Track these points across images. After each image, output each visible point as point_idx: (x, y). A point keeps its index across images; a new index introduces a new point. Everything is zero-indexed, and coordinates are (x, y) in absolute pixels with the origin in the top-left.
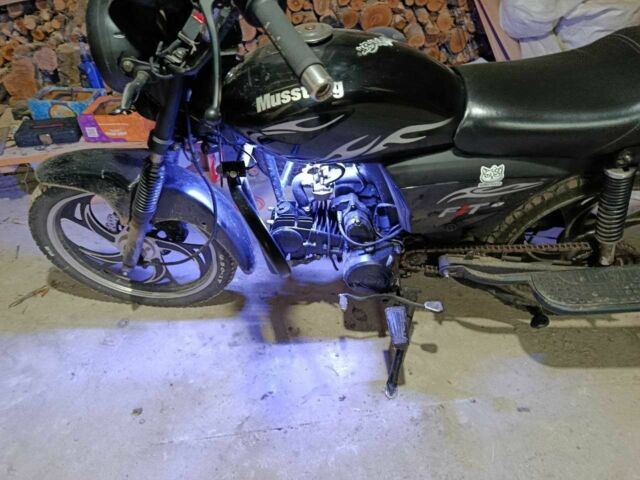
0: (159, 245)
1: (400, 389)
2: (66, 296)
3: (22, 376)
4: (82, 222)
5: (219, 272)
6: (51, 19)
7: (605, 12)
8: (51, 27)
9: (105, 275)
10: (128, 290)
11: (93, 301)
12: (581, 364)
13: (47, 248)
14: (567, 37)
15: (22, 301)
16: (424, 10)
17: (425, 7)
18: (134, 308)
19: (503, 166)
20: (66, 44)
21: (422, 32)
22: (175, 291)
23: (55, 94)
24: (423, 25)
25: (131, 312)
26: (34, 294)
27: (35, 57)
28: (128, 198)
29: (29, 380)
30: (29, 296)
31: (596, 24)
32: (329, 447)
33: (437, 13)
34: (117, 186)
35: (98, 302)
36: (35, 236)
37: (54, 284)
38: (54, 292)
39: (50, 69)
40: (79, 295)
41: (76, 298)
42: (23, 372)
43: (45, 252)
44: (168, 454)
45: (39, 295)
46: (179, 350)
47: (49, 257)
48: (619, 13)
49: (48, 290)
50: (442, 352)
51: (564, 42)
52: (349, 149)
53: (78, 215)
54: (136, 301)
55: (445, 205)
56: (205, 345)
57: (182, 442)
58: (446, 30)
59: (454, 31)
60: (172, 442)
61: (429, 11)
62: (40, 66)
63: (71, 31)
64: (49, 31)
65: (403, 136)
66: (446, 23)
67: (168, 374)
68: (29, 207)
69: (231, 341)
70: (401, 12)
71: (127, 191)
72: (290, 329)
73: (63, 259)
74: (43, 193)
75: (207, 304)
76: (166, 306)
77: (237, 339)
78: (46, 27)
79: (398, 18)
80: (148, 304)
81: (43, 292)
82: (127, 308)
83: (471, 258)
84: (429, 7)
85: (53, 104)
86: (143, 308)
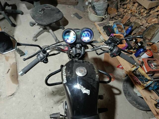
85: (116, 28)
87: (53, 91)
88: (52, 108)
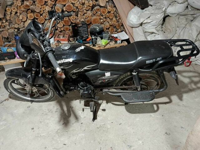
0: (36, 88)
1: (96, 120)
2: (14, 101)
3: (4, 122)
4: (17, 84)
5: (52, 94)
6: (6, 22)
7: (152, 21)
8: (6, 24)
9: (23, 95)
10: (30, 99)
11: (21, 102)
12: (139, 113)
13: (8, 90)
14: (144, 27)
15: (2, 102)
16: (108, 19)
17: (109, 17)
18: (31, 103)
19: (110, 73)
20: (10, 30)
21: (108, 24)
22: (41, 99)
23: (8, 45)
24: (109, 22)
25: (30, 104)
26: (5, 100)
27: (2, 34)
28: (28, 80)
29: (6, 122)
30: (4, 101)
31: (150, 24)
32: (78, 135)
33: (112, 19)
34: (25, 77)
35: (22, 102)
36: (5, 88)
37: (10, 97)
38: (10, 99)
39: (6, 37)
40: (17, 100)
41: (16, 101)
42: (4, 120)
43: (8, 91)
44: (40, 138)
45: (7, 101)
46: (43, 114)
47: (9, 92)
48: (155, 22)
49: (9, 99)
50: (107, 111)
51: (143, 28)
52: (76, 71)
53: (16, 82)
54: (32, 101)
55: (99, 80)
56: (49, 112)
57: (43, 136)
58: (115, 23)
59: (117, 23)
60: (41, 136)
61: (110, 19)
62: (3, 36)
63: (12, 26)
64: (5, 25)
65: (87, 68)
66: (115, 21)
67: (40, 119)
68: (4, 81)
69: (56, 111)
70: (102, 19)
71: (27, 78)
72: (71, 107)
73: (12, 92)
74: (7, 78)
75: (50, 101)
76: (40, 102)
77: (57, 110)
78: (4, 24)
79: (102, 20)
80: (35, 102)
81: (7, 99)
82: (29, 103)
83: (109, 90)
84: (110, 17)
85: (8, 48)
86: (34, 103)
87: (63, 124)
88: (82, 123)
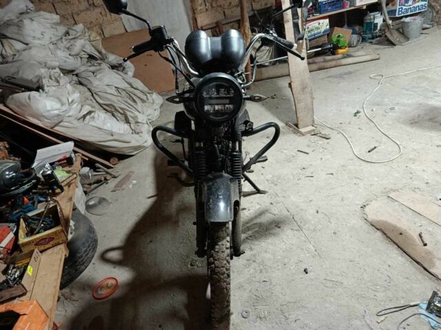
32: (295, 202)
44: (321, 249)
56: (254, 261)
57: (314, 246)
67: (279, 269)
87: (280, 228)
88: (271, 204)
